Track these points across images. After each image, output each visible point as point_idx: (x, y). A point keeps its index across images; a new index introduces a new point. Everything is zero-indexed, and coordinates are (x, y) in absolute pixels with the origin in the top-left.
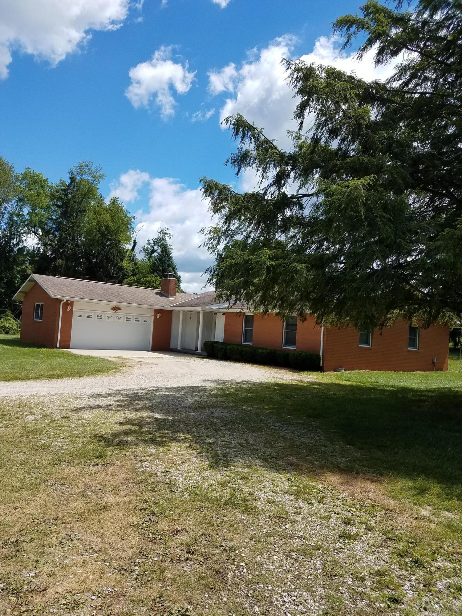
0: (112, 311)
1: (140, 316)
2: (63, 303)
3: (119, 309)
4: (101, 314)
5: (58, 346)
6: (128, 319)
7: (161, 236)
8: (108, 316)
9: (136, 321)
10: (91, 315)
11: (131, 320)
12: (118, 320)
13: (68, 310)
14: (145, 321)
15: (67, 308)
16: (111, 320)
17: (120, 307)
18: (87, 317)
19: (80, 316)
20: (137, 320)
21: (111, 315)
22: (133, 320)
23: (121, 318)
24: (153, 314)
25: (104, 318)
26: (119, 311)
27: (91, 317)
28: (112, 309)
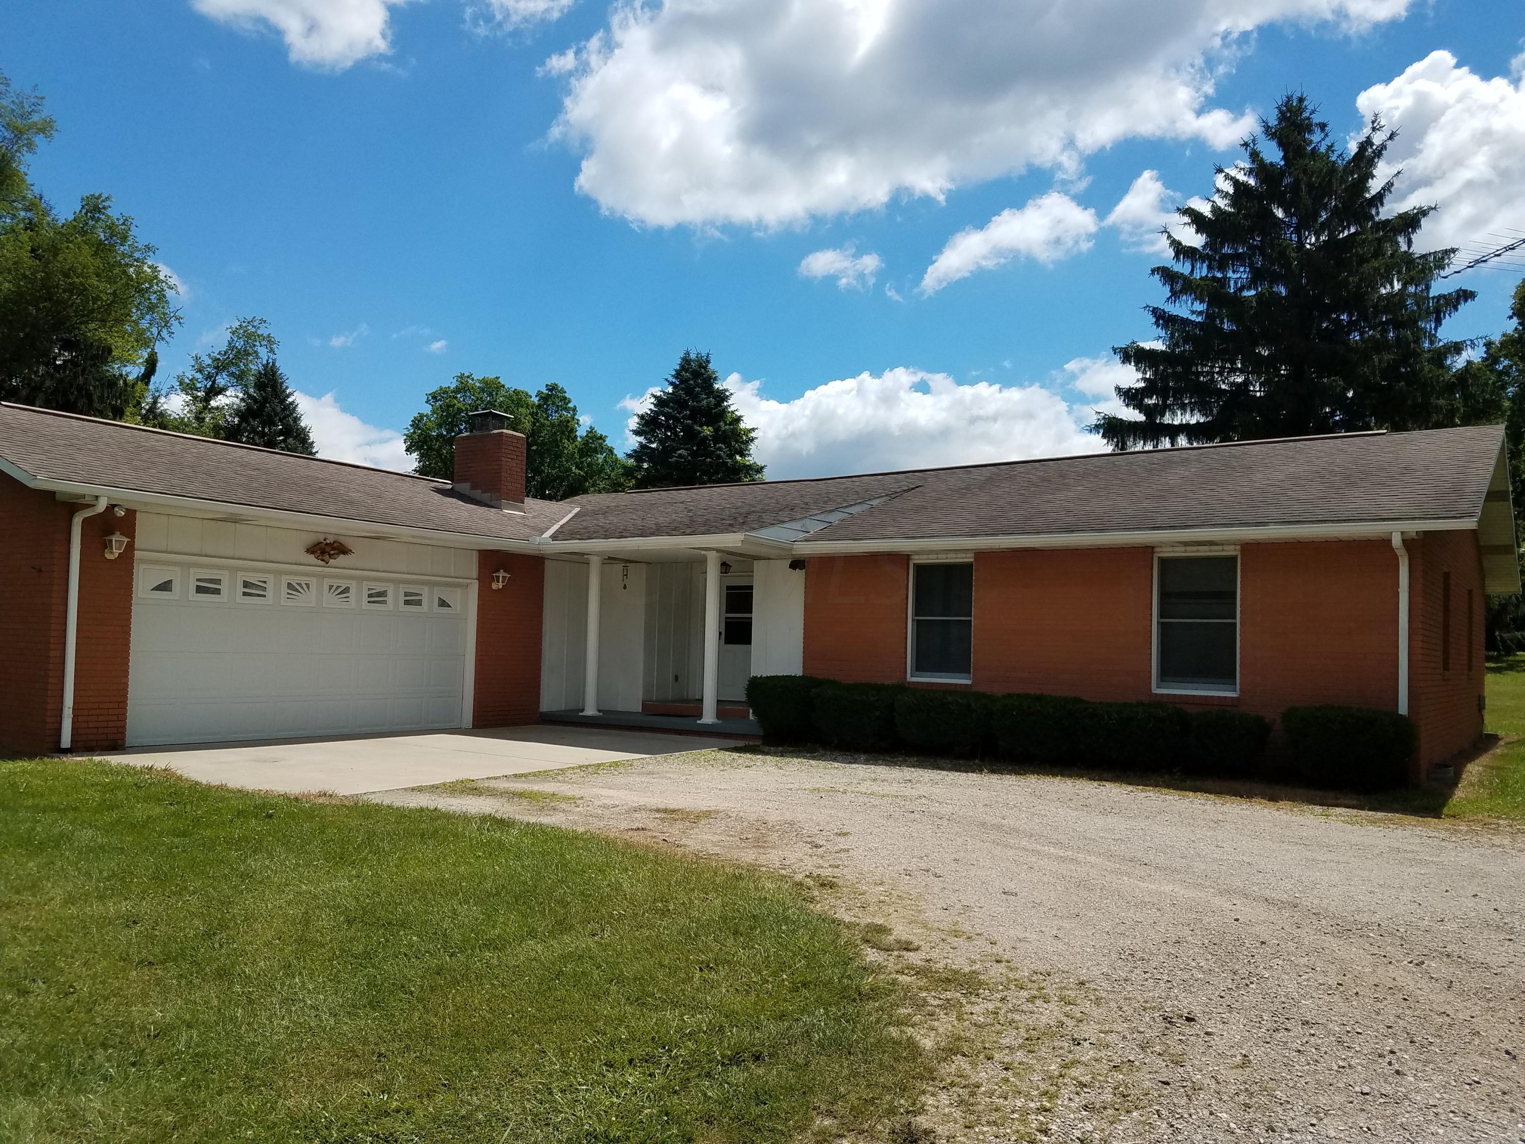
0: (311, 559)
1: (424, 583)
2: (85, 521)
3: (339, 549)
4: (262, 577)
5: (66, 740)
6: (377, 597)
7: (239, 344)
8: (290, 586)
9: (407, 603)
10: (218, 581)
11: (390, 598)
12: (332, 601)
13: (113, 554)
14: (443, 603)
15: (107, 545)
16: (308, 599)
17: (342, 540)
18: (200, 590)
19: (165, 586)
20: (412, 601)
21: (303, 580)
22: (395, 598)
23: (347, 590)
24: (475, 573)
25: (275, 591)
26: (341, 560)
27: (217, 592)
28: (311, 550)
